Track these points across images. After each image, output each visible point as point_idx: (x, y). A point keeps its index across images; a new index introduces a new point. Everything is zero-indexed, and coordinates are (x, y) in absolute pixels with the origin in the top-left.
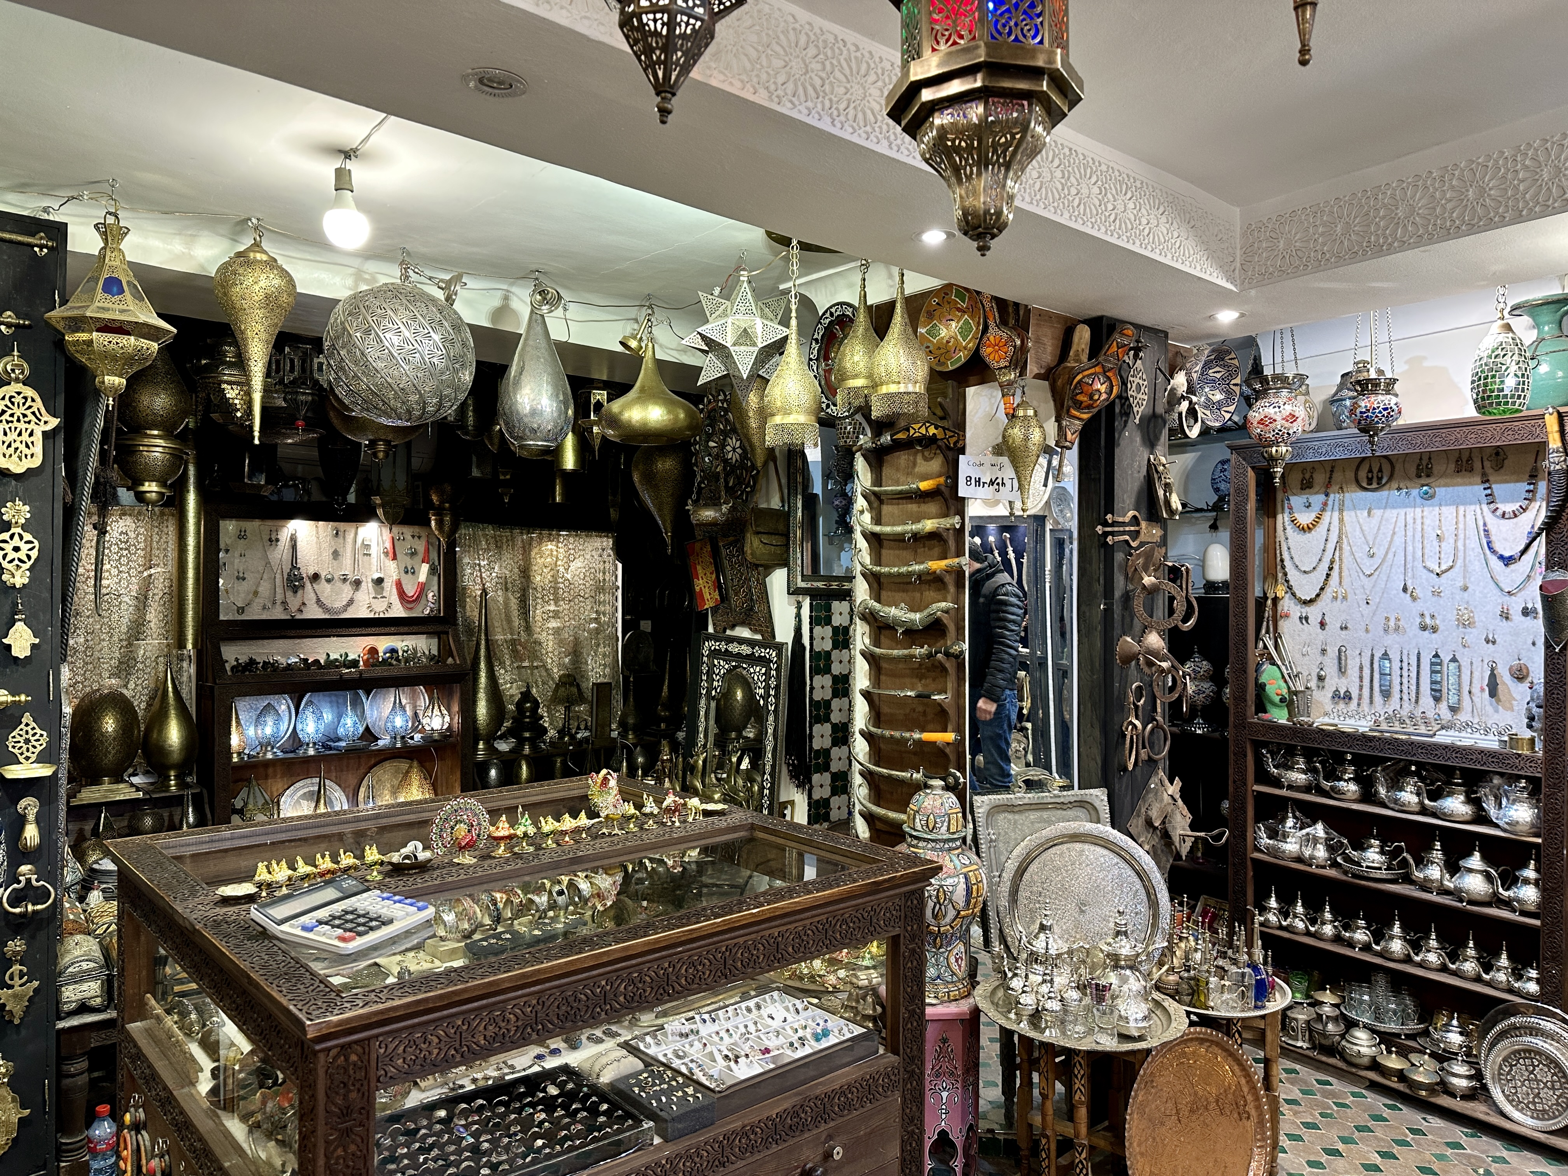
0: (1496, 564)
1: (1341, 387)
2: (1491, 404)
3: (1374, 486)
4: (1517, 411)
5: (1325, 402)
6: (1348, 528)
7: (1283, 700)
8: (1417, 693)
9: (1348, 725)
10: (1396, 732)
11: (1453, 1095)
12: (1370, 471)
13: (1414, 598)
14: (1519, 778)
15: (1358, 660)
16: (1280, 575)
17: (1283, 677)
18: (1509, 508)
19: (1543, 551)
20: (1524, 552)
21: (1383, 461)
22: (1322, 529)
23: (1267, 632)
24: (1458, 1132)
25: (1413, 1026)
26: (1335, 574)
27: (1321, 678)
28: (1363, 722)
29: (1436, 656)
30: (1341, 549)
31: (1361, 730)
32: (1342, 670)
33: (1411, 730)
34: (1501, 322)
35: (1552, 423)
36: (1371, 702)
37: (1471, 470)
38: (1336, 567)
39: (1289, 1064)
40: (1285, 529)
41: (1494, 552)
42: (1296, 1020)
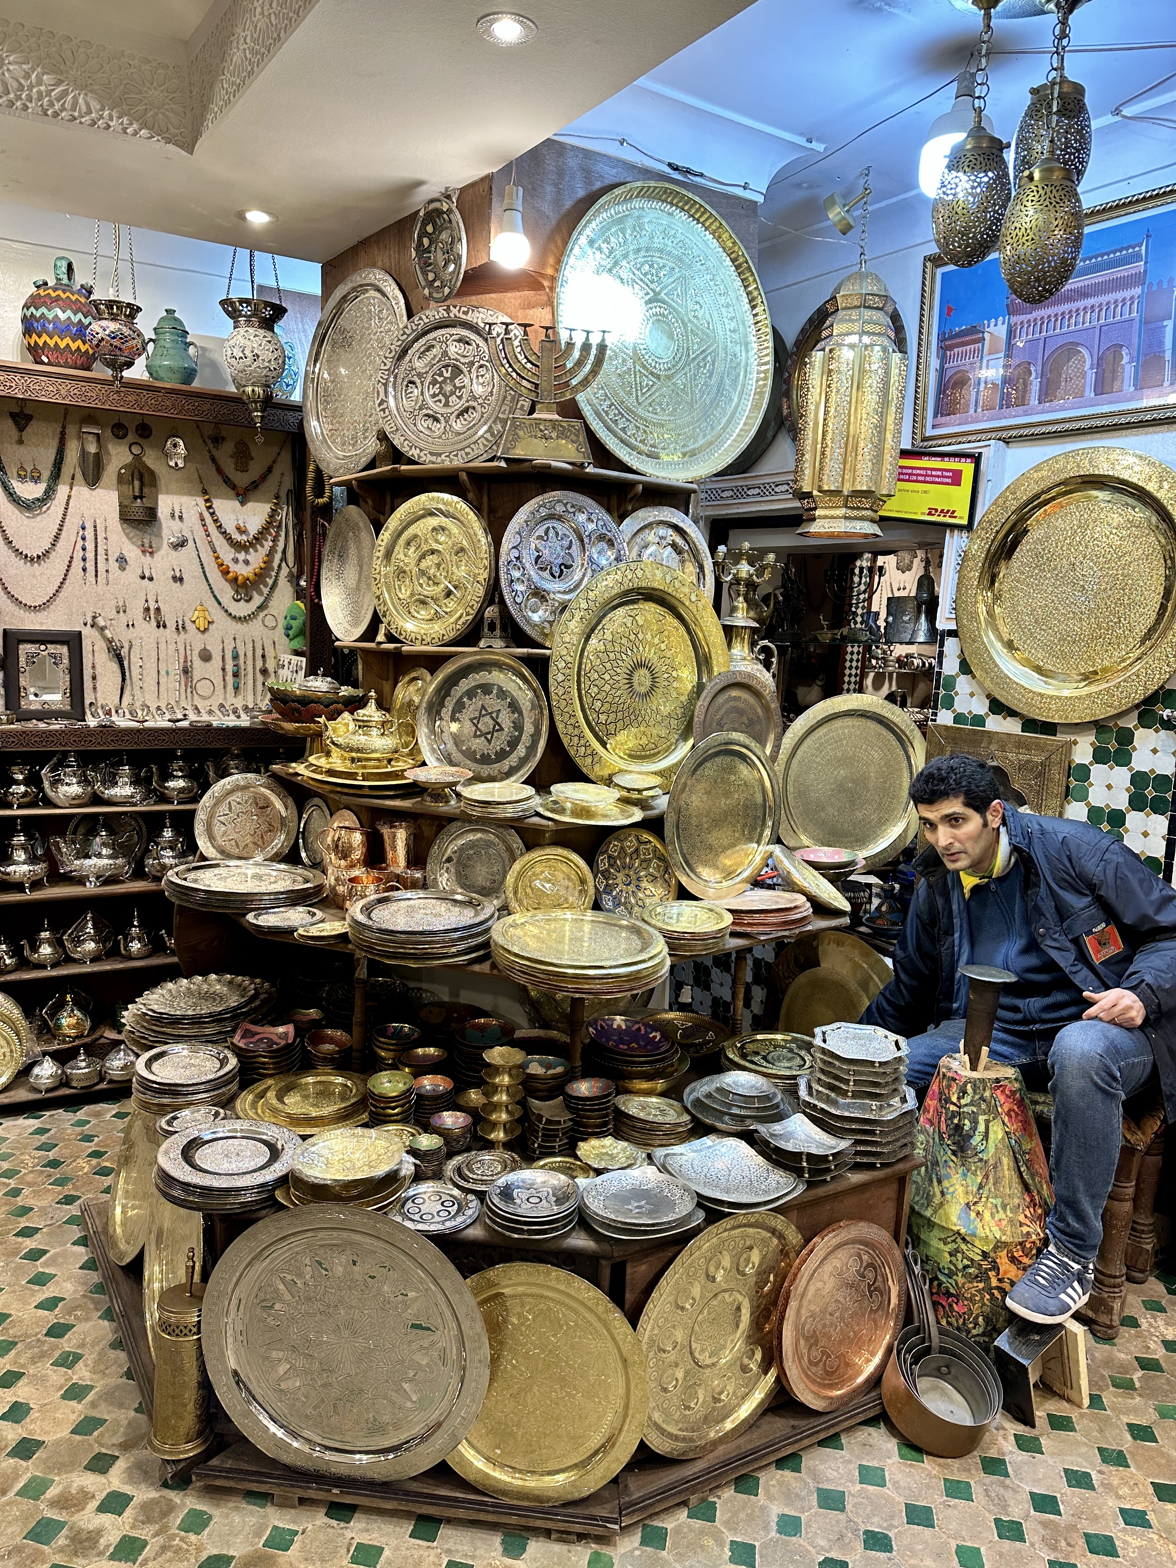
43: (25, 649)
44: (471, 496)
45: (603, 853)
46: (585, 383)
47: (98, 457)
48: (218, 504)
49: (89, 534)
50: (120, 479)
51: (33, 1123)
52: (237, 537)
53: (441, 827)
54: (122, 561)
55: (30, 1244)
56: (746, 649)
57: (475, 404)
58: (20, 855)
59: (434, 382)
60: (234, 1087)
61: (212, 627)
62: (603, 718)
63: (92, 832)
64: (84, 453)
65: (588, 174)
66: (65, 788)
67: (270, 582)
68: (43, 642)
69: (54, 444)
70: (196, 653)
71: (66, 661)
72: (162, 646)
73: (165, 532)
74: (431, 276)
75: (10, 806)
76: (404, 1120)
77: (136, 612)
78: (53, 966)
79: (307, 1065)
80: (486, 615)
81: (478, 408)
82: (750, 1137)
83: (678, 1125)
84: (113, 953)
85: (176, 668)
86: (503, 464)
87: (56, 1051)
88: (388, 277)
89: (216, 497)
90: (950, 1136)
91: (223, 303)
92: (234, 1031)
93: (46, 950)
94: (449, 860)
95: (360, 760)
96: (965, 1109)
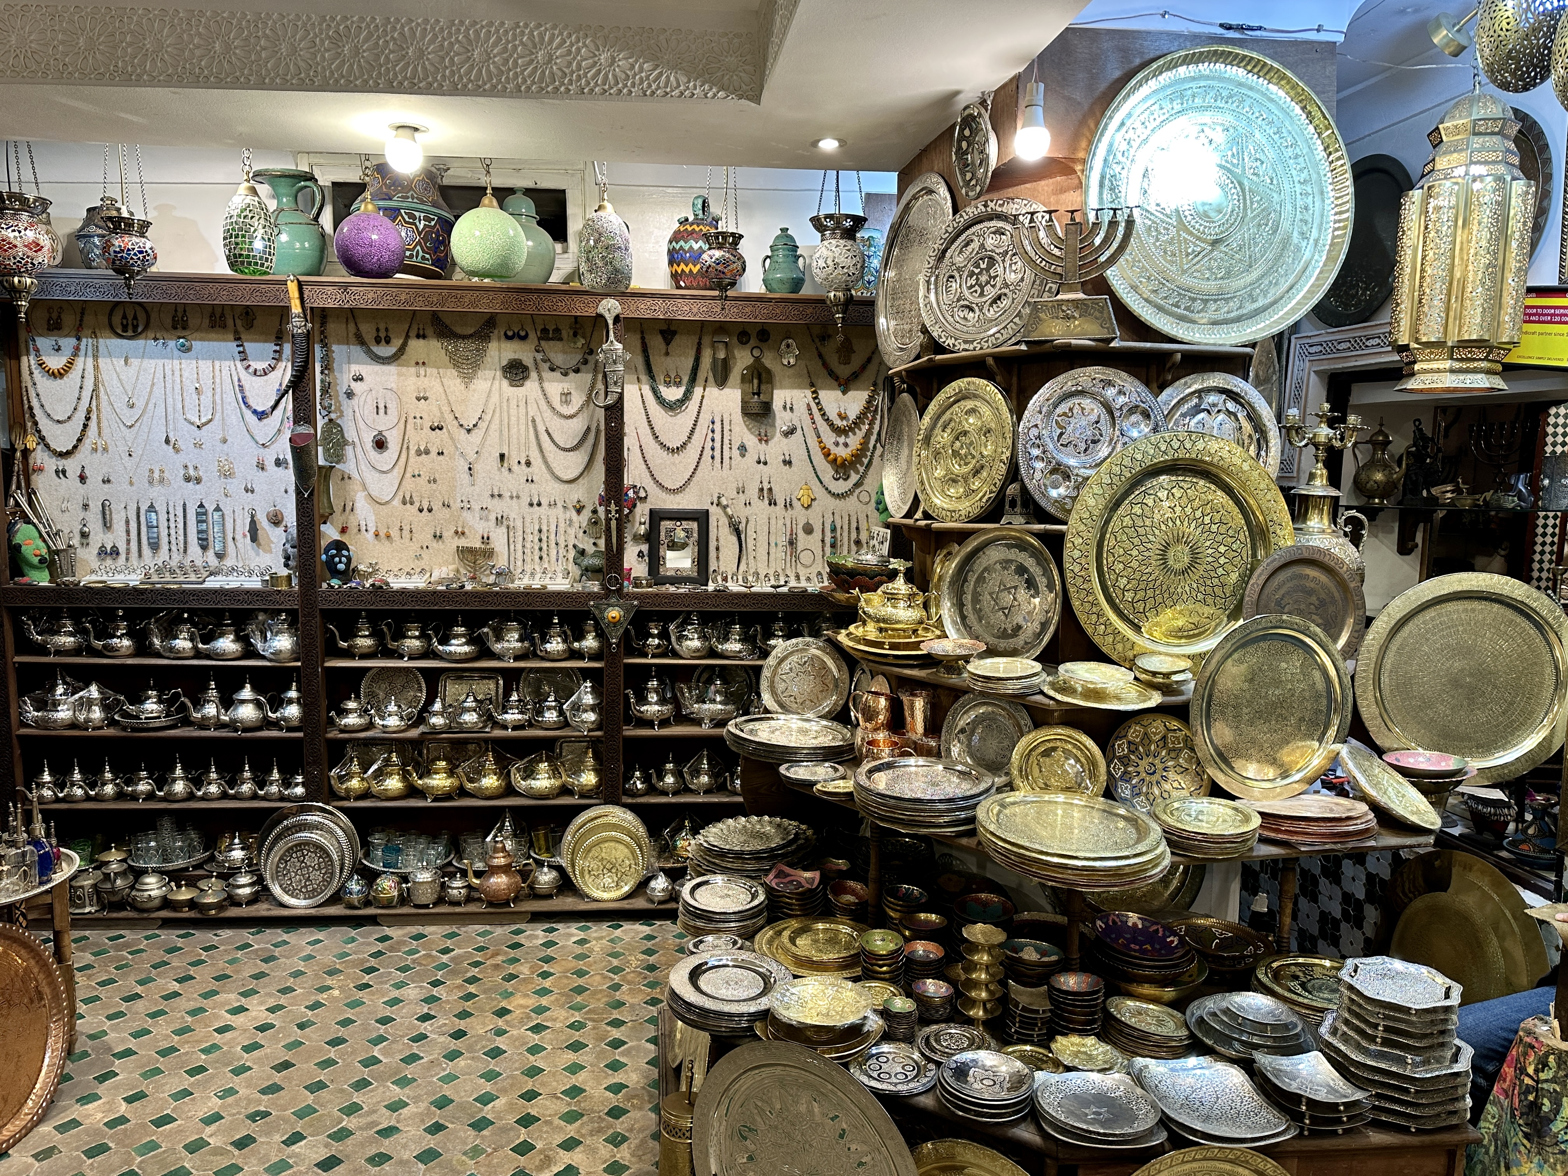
0: (251, 419)
1: (88, 222)
2: (242, 263)
3: (130, 333)
4: (266, 273)
5: (69, 236)
6: (104, 376)
7: (42, 561)
8: (185, 543)
9: (118, 580)
10: (168, 583)
11: (239, 905)
12: (124, 317)
13: (177, 450)
14: (279, 612)
15: (123, 514)
16: (29, 424)
17: (41, 536)
18: (260, 365)
19: (290, 406)
20: (274, 407)
21: (138, 308)
22: (74, 376)
23: (19, 487)
24: (245, 935)
25: (200, 856)
26: (93, 424)
27: (84, 535)
28: (133, 576)
29: (201, 506)
30: (98, 397)
31: (132, 584)
32: (107, 525)
33: (182, 579)
34: (246, 184)
35: (293, 288)
36: (140, 555)
37: (224, 326)
38: (94, 417)
39: (76, 934)
40: (31, 373)
41: (248, 407)
42: (82, 887)
43: (666, 525)
44: (998, 378)
45: (1121, 738)
46: (1112, 260)
47: (725, 361)
48: (823, 394)
49: (717, 427)
50: (744, 379)
51: (645, 930)
52: (838, 423)
53: (957, 698)
54: (743, 449)
55: (616, 1033)
56: (1326, 521)
57: (1006, 291)
58: (653, 697)
59: (971, 274)
60: (760, 921)
61: (814, 504)
62: (1129, 596)
63: (710, 681)
64: (715, 360)
65: (1125, 53)
66: (689, 643)
67: (866, 461)
68: (679, 519)
69: (692, 353)
70: (800, 526)
71: (695, 535)
72: (773, 521)
73: (778, 422)
74: (969, 176)
75: (645, 656)
76: (892, 980)
77: (752, 492)
78: (674, 794)
79: (827, 912)
80: (1008, 492)
81: (1010, 294)
82: (1248, 1066)
83: (1171, 1039)
84: (721, 788)
85: (783, 540)
86: (1023, 347)
87: (671, 869)
88: (941, 180)
89: (822, 388)
90: (1522, 1114)
91: (812, 219)
92: (769, 871)
93: (670, 780)
94: (962, 731)
95: (886, 630)
96: (1545, 1086)
